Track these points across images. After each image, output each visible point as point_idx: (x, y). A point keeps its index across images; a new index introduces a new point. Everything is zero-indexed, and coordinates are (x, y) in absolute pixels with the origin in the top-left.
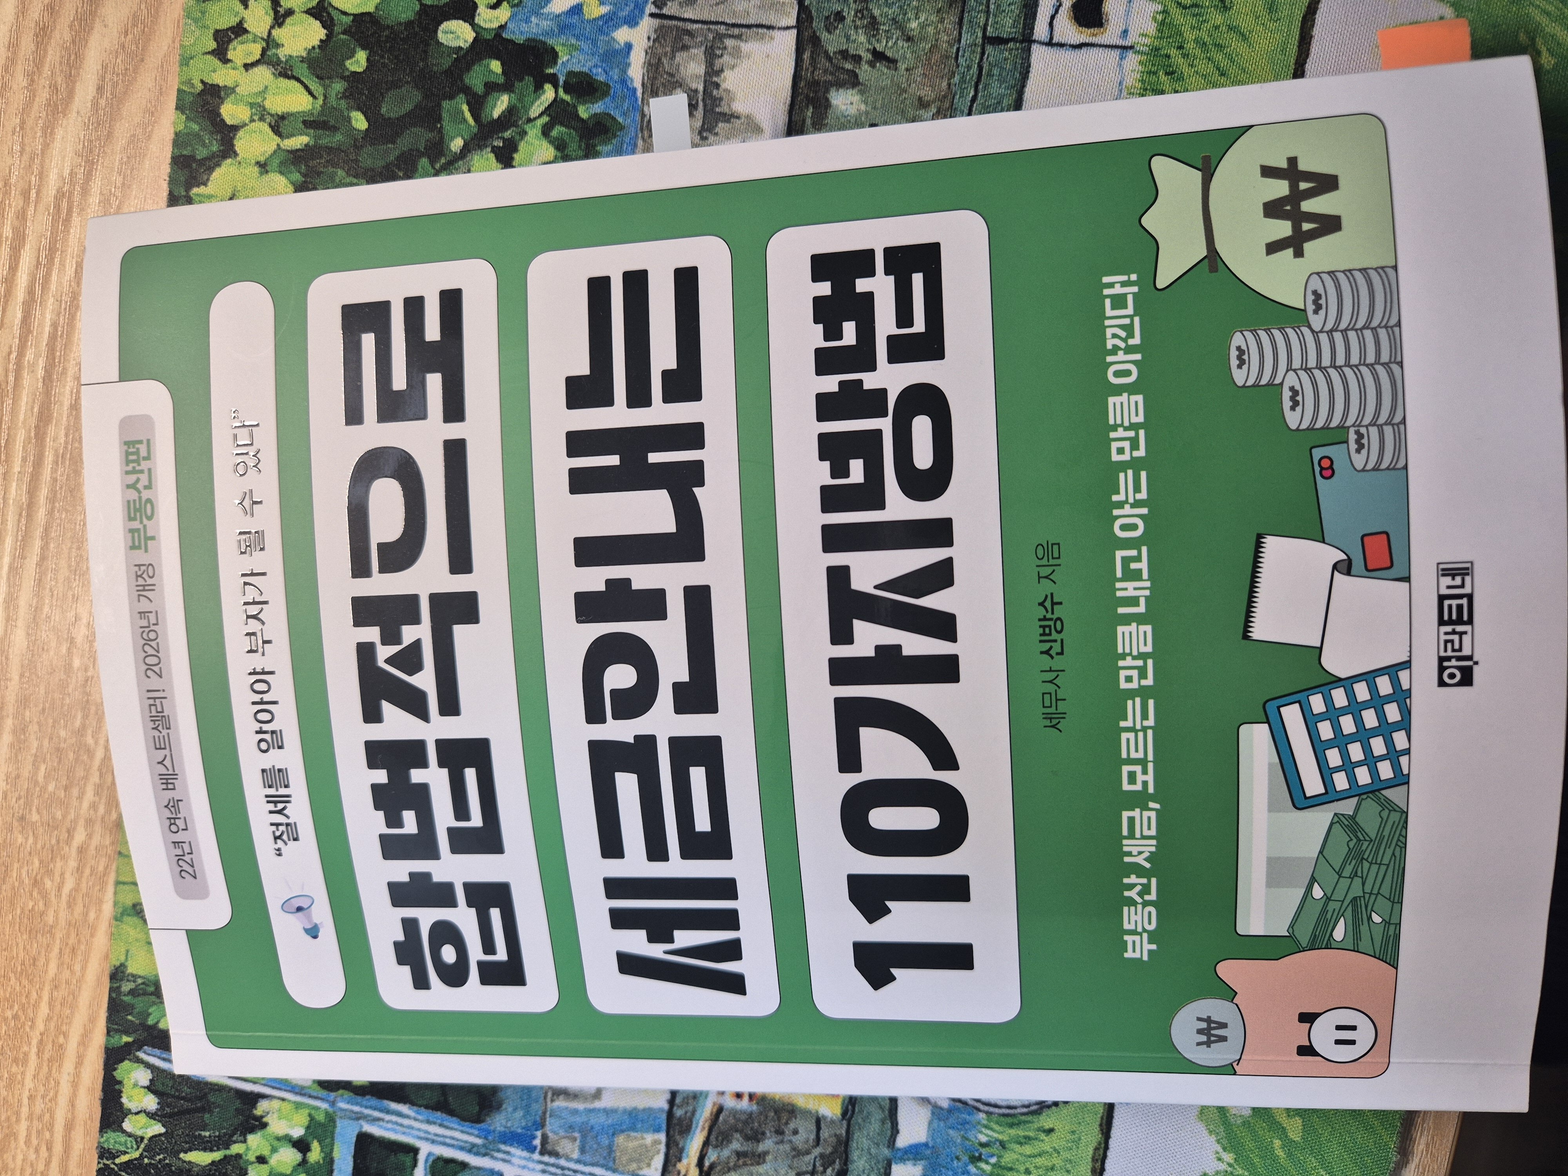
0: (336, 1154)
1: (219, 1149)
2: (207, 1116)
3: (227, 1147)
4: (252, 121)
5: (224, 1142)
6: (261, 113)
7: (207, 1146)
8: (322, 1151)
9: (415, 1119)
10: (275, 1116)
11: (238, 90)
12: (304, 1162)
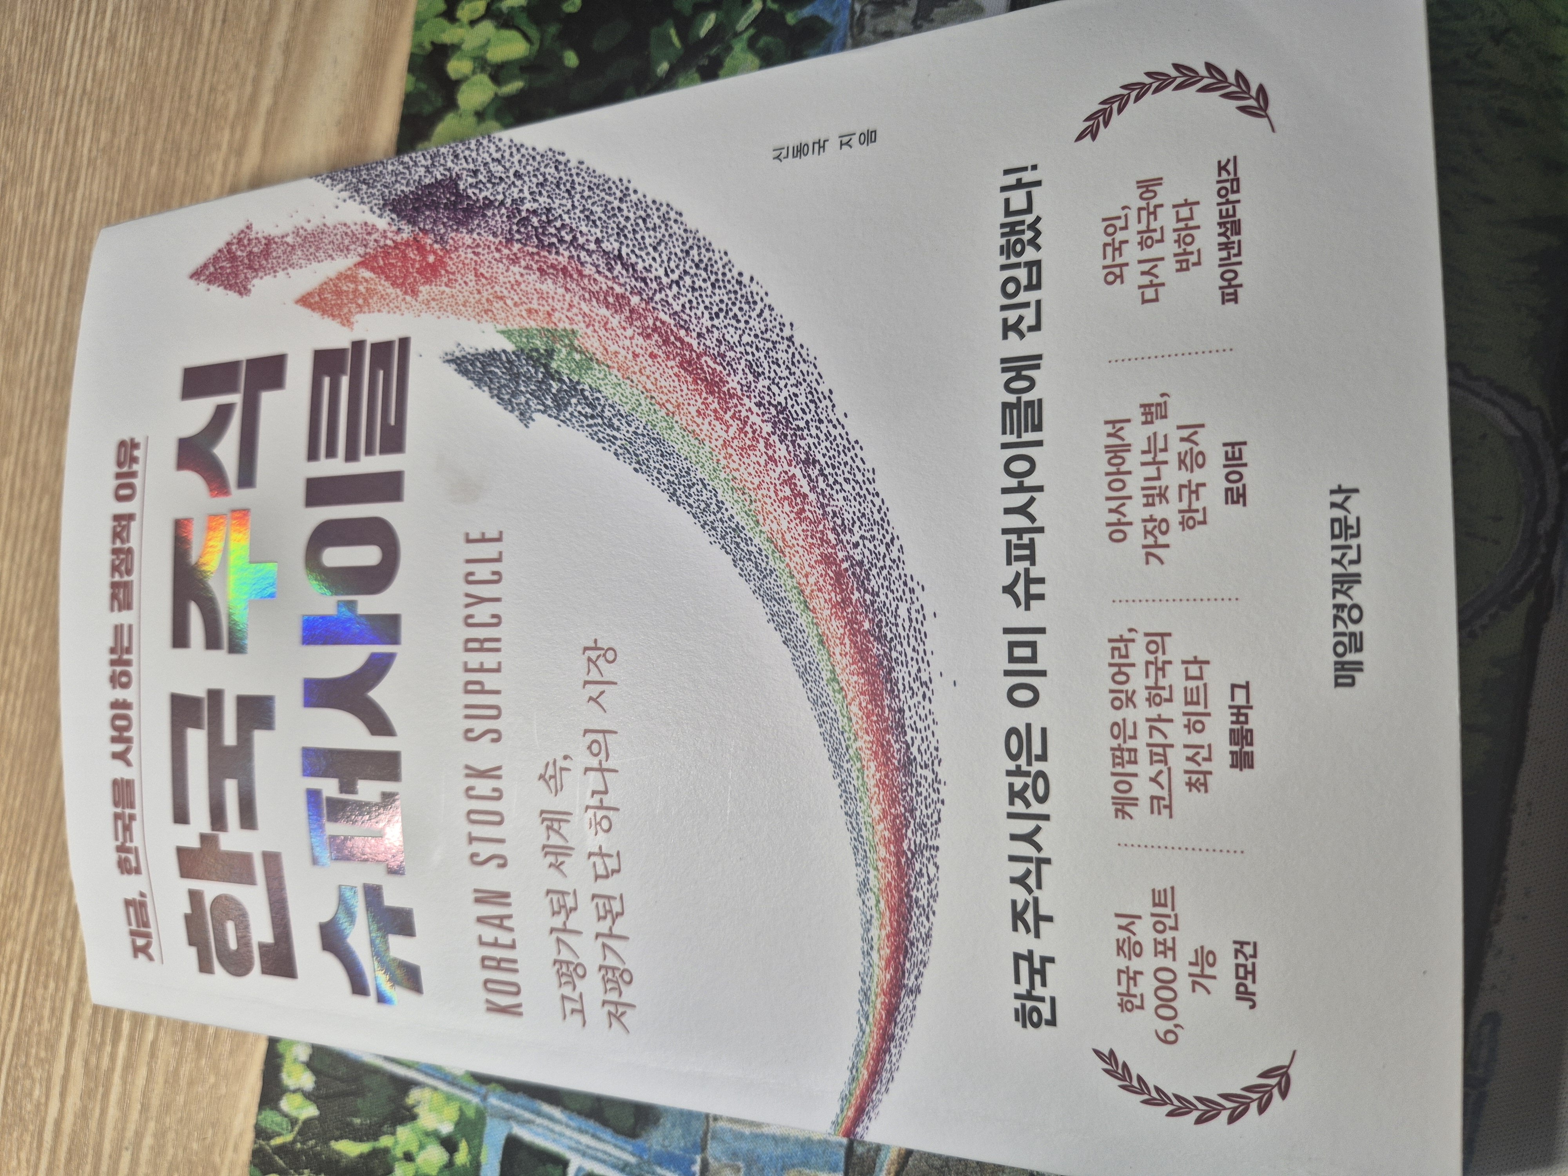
0: (484, 1158)
1: (368, 1140)
2: (359, 1101)
3: (376, 1138)
4: (474, 73)
5: (372, 1133)
6: (481, 64)
7: (357, 1136)
8: (470, 1152)
9: (567, 1126)
10: (426, 1107)
11: (464, 46)
12: (450, 1164)
